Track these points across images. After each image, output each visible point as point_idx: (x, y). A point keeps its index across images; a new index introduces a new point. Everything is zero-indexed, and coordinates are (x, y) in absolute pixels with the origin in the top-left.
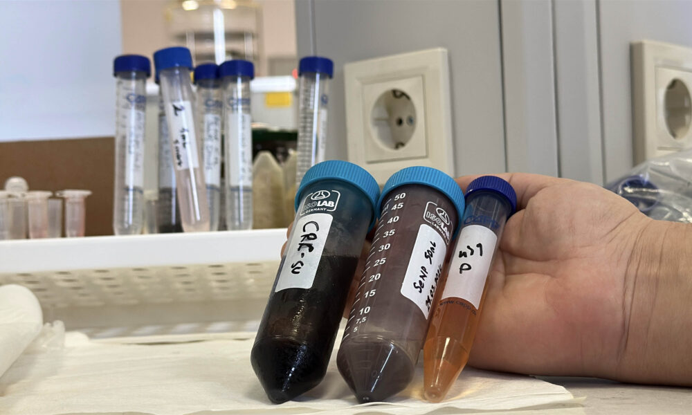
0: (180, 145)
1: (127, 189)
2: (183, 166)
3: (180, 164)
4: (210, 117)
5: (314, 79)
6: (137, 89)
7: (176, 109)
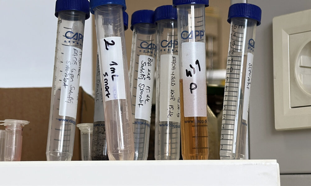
0: (109, 78)
1: (60, 120)
2: (111, 98)
3: (107, 95)
4: (144, 58)
5: (242, 25)
6: (75, 27)
7: (107, 43)
